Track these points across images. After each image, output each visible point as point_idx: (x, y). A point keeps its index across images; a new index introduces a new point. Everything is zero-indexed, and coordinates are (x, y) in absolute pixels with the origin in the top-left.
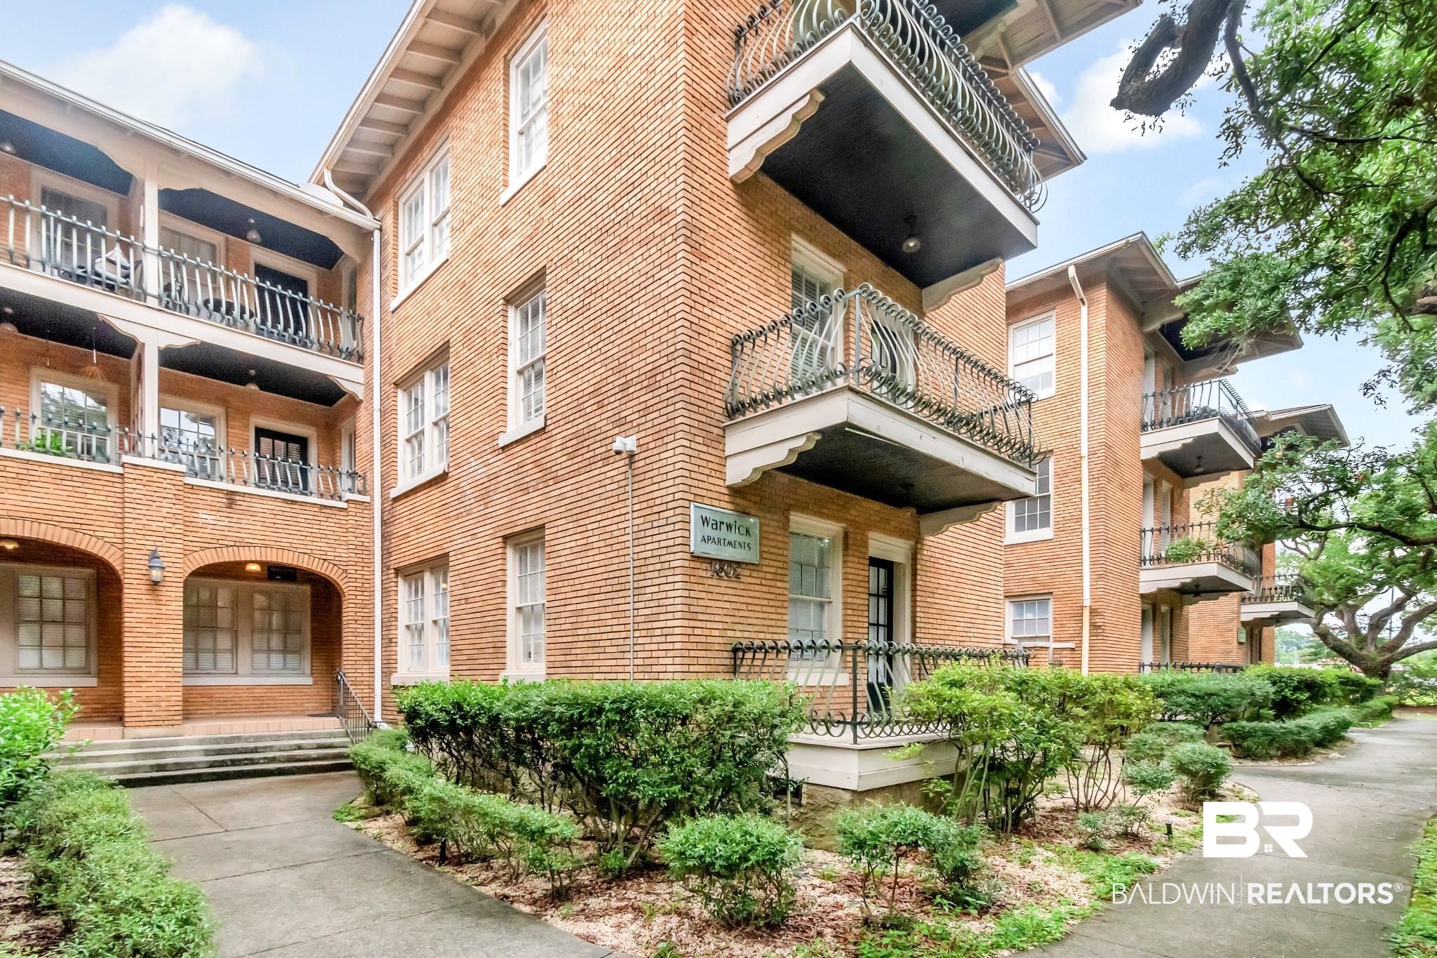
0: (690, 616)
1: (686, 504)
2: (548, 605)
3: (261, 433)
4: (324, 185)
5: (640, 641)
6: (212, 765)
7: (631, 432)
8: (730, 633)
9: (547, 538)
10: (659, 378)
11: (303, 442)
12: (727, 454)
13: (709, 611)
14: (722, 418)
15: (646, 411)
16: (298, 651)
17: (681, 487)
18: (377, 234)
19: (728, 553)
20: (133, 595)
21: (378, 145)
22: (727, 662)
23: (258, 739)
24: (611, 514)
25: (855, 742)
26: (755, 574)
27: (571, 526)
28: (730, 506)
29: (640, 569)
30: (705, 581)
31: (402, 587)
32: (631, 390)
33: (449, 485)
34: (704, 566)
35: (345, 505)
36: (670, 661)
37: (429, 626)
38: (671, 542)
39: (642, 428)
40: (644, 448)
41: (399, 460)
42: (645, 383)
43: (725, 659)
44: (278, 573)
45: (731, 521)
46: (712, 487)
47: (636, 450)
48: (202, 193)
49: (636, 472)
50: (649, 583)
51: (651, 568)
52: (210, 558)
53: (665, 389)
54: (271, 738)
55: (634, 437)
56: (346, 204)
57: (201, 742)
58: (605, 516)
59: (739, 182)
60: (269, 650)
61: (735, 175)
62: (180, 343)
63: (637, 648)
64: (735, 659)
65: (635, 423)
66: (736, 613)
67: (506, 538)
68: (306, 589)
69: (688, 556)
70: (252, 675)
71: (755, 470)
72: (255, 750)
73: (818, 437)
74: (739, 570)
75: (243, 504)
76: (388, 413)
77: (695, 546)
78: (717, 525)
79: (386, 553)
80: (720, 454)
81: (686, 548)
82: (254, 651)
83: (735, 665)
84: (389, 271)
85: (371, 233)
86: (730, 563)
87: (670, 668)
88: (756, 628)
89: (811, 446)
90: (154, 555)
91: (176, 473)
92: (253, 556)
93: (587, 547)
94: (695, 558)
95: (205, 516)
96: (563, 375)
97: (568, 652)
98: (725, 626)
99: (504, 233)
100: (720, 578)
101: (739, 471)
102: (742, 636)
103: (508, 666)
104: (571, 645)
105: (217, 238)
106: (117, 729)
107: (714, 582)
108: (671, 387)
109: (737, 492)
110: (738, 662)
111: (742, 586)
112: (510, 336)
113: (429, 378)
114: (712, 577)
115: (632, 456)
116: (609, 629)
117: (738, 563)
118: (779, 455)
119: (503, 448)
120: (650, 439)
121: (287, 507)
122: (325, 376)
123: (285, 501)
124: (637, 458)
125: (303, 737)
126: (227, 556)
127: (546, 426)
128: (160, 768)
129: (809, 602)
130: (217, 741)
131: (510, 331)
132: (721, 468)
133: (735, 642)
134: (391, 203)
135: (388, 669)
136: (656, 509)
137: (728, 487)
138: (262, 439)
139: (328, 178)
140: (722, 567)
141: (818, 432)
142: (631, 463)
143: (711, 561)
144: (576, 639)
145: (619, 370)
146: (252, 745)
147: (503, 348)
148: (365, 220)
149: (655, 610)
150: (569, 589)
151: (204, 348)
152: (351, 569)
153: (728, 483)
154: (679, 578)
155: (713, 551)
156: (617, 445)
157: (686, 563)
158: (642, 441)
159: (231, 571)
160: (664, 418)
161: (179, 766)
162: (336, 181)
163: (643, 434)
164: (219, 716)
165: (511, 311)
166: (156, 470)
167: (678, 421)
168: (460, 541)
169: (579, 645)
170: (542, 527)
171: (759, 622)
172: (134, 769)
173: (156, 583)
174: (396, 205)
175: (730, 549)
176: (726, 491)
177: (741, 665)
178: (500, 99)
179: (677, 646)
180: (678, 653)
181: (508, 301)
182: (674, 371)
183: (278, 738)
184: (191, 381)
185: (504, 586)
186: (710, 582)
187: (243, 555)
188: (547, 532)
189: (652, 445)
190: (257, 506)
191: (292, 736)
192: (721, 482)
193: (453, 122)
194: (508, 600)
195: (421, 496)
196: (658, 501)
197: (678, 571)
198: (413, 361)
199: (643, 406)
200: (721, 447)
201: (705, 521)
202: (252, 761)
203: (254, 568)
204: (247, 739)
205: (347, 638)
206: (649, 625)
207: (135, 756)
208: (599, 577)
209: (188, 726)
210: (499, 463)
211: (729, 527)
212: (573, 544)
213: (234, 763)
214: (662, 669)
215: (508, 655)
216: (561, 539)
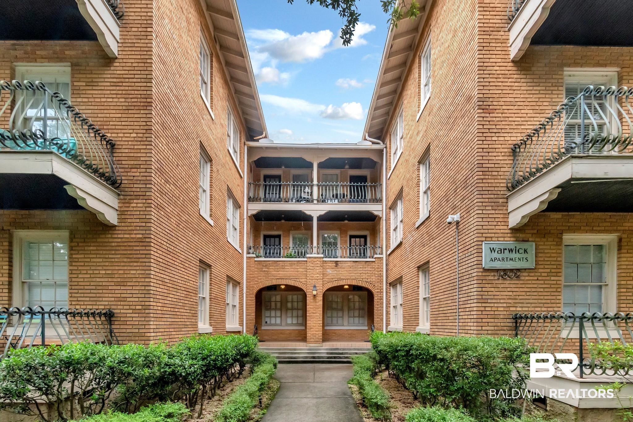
0: (482, 300)
1: (480, 243)
2: (431, 297)
3: (351, 237)
4: (366, 140)
5: (461, 314)
6: (328, 358)
7: (458, 211)
8: (512, 309)
9: (430, 266)
10: (468, 182)
11: (365, 237)
12: (509, 211)
13: (496, 297)
14: (506, 193)
15: (463, 200)
16: (363, 317)
17: (476, 235)
18: (385, 149)
19: (509, 265)
20: (309, 299)
21: (382, 115)
22: (511, 324)
23: (344, 349)
24: (451, 253)
25: (582, 377)
26: (532, 274)
27: (438, 260)
28: (512, 239)
29: (461, 279)
30: (494, 282)
31: (392, 290)
32: (458, 191)
33: (403, 246)
34: (492, 274)
35: (374, 260)
36: (472, 324)
37: (399, 306)
38: (472, 264)
39: (462, 208)
40: (463, 218)
41: (391, 239)
42: (463, 186)
43: (509, 323)
44: (355, 288)
45: (512, 247)
46: (499, 231)
47: (459, 220)
48: (330, 159)
49: (460, 230)
50: (464, 285)
51: (465, 277)
52: (330, 285)
53: (470, 187)
54: (348, 349)
55: (459, 214)
56: (373, 143)
57: (327, 349)
58: (449, 254)
59: (518, 59)
60: (354, 317)
61: (514, 57)
62: (323, 213)
63: (460, 317)
64: (516, 323)
65: (459, 207)
66: (517, 297)
67: (419, 267)
68: (366, 293)
69: (481, 270)
70: (348, 326)
71: (523, 217)
72: (342, 354)
73: (560, 190)
74: (518, 274)
75: (340, 265)
76: (388, 220)
77: (486, 263)
78: (501, 251)
79: (387, 277)
80: (505, 212)
81: (480, 266)
82: (349, 317)
83: (516, 326)
84: (388, 163)
85: (383, 150)
86: (511, 270)
87: (472, 328)
88: (533, 305)
89: (555, 197)
90: (315, 287)
91: (320, 258)
92: (346, 283)
93: (443, 269)
94: (485, 270)
95: (329, 271)
96: (436, 190)
97: (436, 318)
98: (508, 305)
99: (418, 134)
100: (505, 279)
101: (514, 220)
102: (520, 310)
103: (420, 324)
104: (438, 316)
105: (337, 171)
106: (305, 344)
107: (500, 282)
108: (472, 185)
109: (515, 230)
110: (518, 325)
111: (521, 282)
112: (421, 178)
113: (399, 203)
114: (498, 279)
115: (458, 223)
116: (450, 308)
117: (519, 270)
118: (534, 207)
119: (417, 228)
120: (465, 213)
121: (354, 264)
122: (368, 211)
123: (354, 262)
124: (460, 224)
125: (358, 350)
126: (335, 284)
127: (430, 215)
128: (314, 357)
129: (586, 287)
130: (331, 349)
131: (421, 176)
132: (506, 220)
133: (514, 313)
134: (388, 136)
135: (388, 324)
136: (467, 248)
137: (510, 229)
138: (352, 239)
139: (367, 137)
140: (504, 273)
141: (558, 187)
142: (458, 227)
143: (497, 270)
144: (439, 312)
145: (454, 182)
146: (341, 352)
147: (418, 185)
148: (381, 146)
149: (466, 299)
150: (437, 289)
151: (330, 212)
152: (376, 285)
153: (510, 227)
154: (475, 282)
155: (498, 265)
156: (449, 220)
157: (480, 274)
158: (462, 215)
159: (340, 288)
160: (470, 201)
161: (319, 357)
162: (369, 136)
163: (462, 211)
164: (338, 340)
165: (421, 166)
166: (315, 258)
167: (475, 201)
168: (406, 270)
169: (440, 315)
170: (428, 262)
171: (536, 301)
172: (306, 357)
173: (315, 296)
174: (390, 136)
175: (511, 262)
176: (509, 231)
177: (520, 326)
178: (417, 75)
179: (475, 317)
180: (475, 320)
181: (420, 162)
182: (474, 176)
183: (350, 349)
184: (330, 224)
185: (418, 289)
186: (497, 282)
187: (341, 283)
188: (430, 263)
189: (465, 216)
190: (344, 265)
191: (355, 349)
192: (506, 227)
193: (405, 93)
194: (420, 295)
195: (396, 252)
196: (467, 244)
197: (475, 278)
198: (394, 197)
199: (462, 197)
200: (505, 208)
201: (492, 250)
202: (340, 358)
203: (346, 287)
204: (340, 349)
205: (375, 312)
206: (464, 306)
207: (308, 353)
208: (447, 283)
209: (324, 344)
210: (416, 234)
211: (511, 251)
212: (438, 268)
213: (335, 358)
214: (469, 328)
215: (420, 319)
216: (434, 267)
